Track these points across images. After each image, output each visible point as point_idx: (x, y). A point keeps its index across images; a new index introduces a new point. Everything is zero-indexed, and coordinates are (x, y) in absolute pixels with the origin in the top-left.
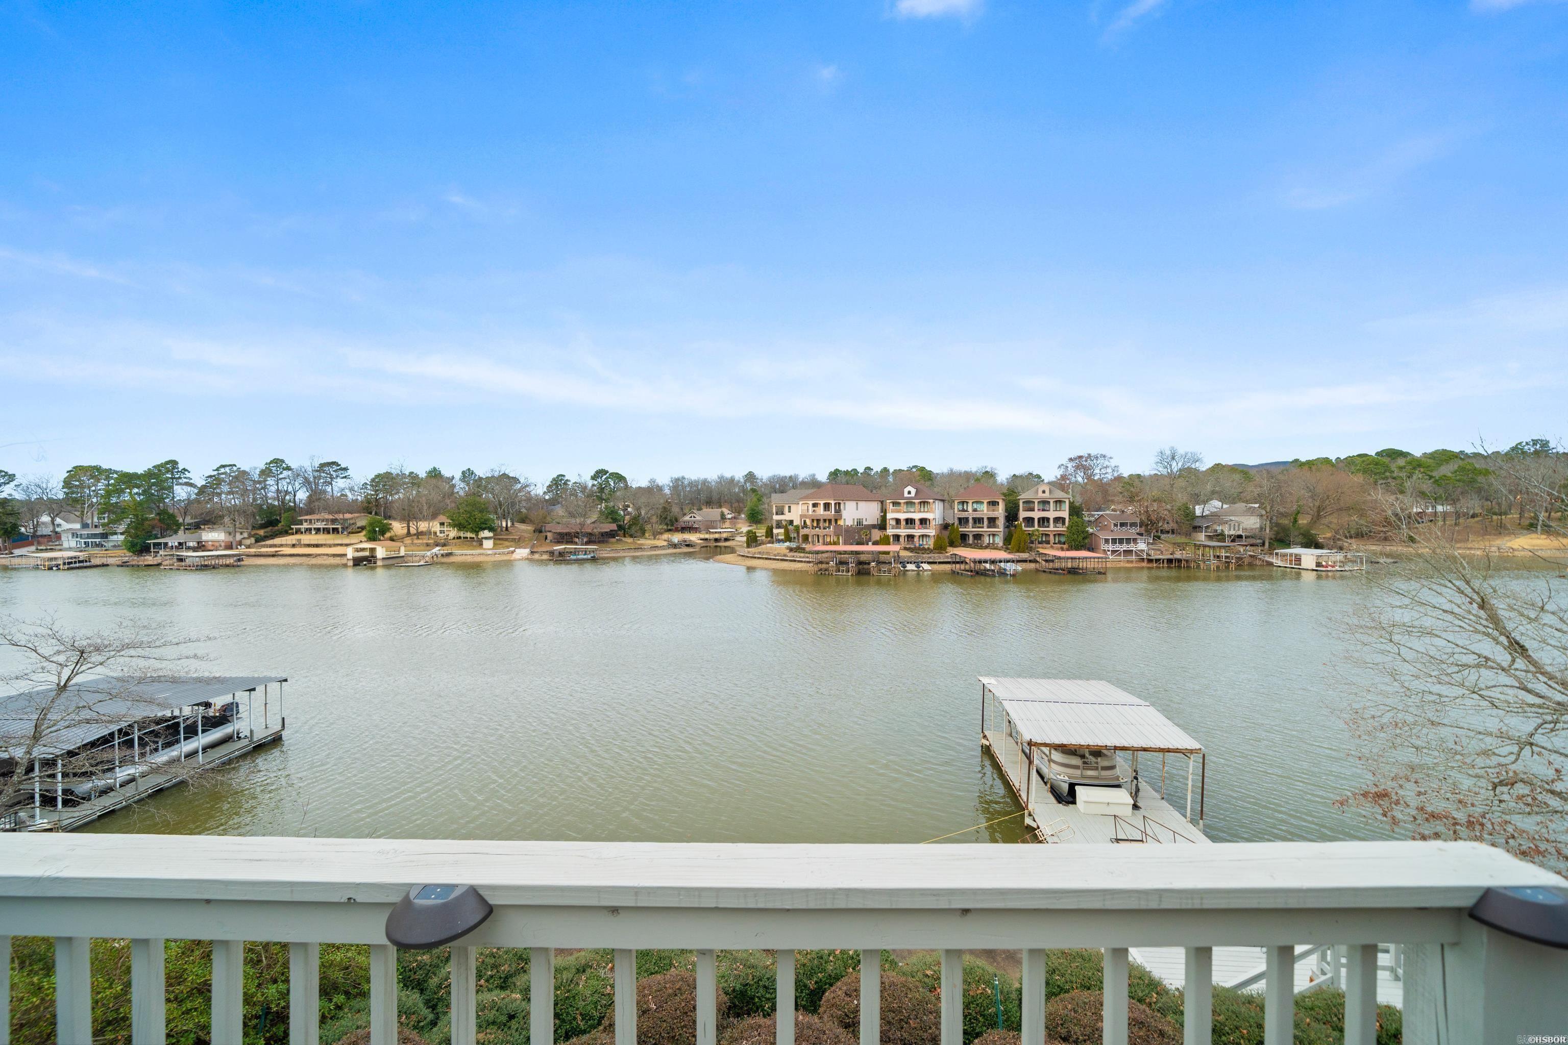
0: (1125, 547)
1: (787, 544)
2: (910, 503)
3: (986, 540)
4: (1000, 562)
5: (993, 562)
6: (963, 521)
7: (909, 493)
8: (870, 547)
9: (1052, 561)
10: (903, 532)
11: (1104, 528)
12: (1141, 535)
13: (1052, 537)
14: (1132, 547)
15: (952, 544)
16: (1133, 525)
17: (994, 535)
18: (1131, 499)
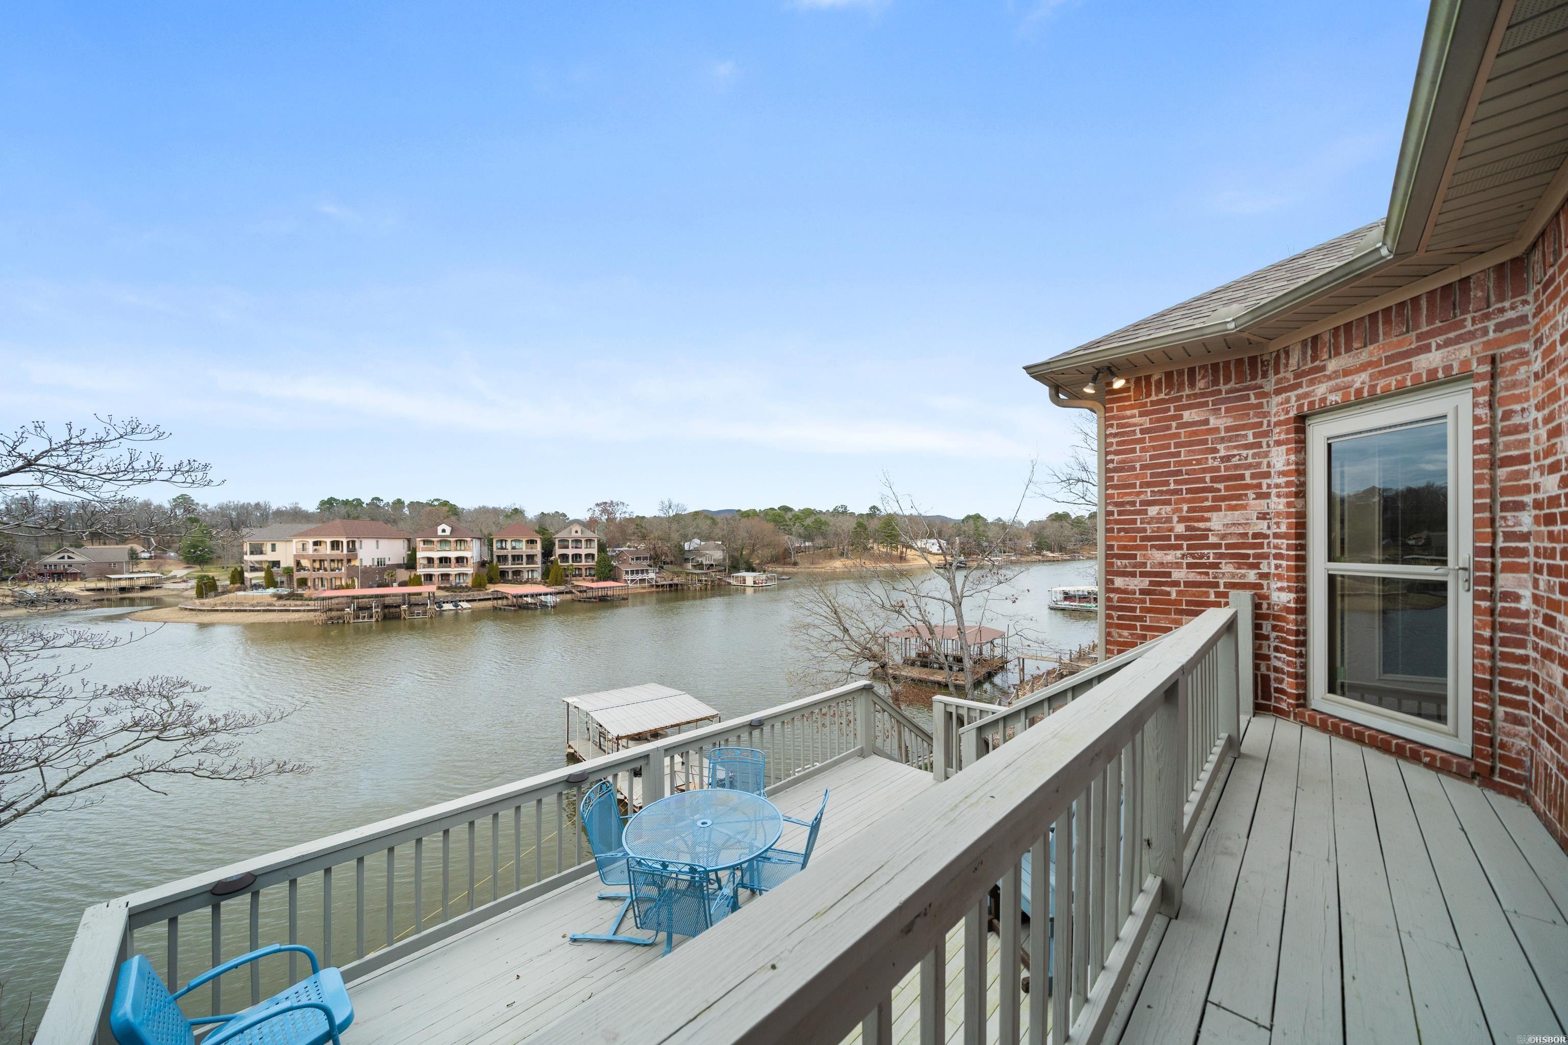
0: (640, 577)
1: (271, 590)
2: (444, 541)
3: (525, 576)
4: (540, 595)
5: (532, 596)
6: (503, 559)
7: (444, 531)
8: (395, 589)
9: (585, 591)
10: (436, 571)
11: (624, 561)
12: (650, 566)
13: (584, 571)
14: (645, 576)
15: (491, 581)
16: (645, 558)
17: (532, 571)
18: (644, 537)
